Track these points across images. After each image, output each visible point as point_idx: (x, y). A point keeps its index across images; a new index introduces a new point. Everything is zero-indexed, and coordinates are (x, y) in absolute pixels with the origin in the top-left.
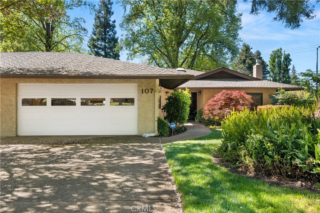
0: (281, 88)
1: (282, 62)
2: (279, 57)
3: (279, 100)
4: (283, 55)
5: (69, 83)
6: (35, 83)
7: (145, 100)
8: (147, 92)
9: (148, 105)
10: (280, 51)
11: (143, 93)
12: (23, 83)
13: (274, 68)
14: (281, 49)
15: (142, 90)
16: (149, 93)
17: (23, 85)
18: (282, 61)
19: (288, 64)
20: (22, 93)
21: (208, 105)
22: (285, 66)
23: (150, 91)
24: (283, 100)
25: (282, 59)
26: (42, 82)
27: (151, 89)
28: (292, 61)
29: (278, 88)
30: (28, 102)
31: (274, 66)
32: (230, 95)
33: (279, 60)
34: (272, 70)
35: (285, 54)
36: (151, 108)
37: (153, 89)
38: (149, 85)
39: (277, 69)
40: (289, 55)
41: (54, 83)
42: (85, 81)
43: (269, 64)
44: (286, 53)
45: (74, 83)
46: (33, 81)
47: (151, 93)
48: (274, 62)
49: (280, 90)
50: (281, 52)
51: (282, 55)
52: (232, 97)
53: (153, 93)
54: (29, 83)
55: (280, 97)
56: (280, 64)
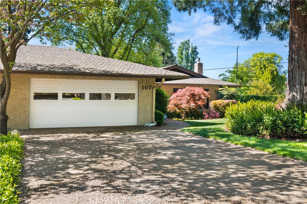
0: (225, 85)
1: (189, 55)
2: (187, 49)
3: (225, 95)
4: (191, 47)
5: (81, 79)
6: (48, 78)
7: (145, 95)
8: (146, 88)
9: (147, 100)
10: (187, 43)
11: (143, 89)
12: (37, 78)
13: (182, 61)
14: (189, 41)
15: (143, 87)
16: (148, 89)
17: (35, 80)
18: (190, 53)
19: (195, 56)
20: (34, 88)
21: (176, 100)
22: (192, 59)
23: (149, 87)
24: (228, 96)
25: (190, 51)
26: (56, 78)
27: (150, 86)
28: (198, 54)
29: (223, 85)
30: (39, 96)
31: (182, 59)
32: (194, 92)
33: (187, 53)
34: (180, 63)
35: (192, 46)
36: (149, 102)
37: (151, 86)
38: (148, 82)
39: (185, 61)
40: (196, 48)
41: (66, 79)
42: (95, 78)
43: (176, 56)
44: (194, 46)
45: (85, 79)
46: (47, 76)
47: (150, 89)
48: (182, 54)
49: (225, 87)
50: (188, 45)
51: (189, 47)
52: (196, 93)
53: (151, 90)
54: (43, 78)
55: (225, 92)
56: (187, 56)
